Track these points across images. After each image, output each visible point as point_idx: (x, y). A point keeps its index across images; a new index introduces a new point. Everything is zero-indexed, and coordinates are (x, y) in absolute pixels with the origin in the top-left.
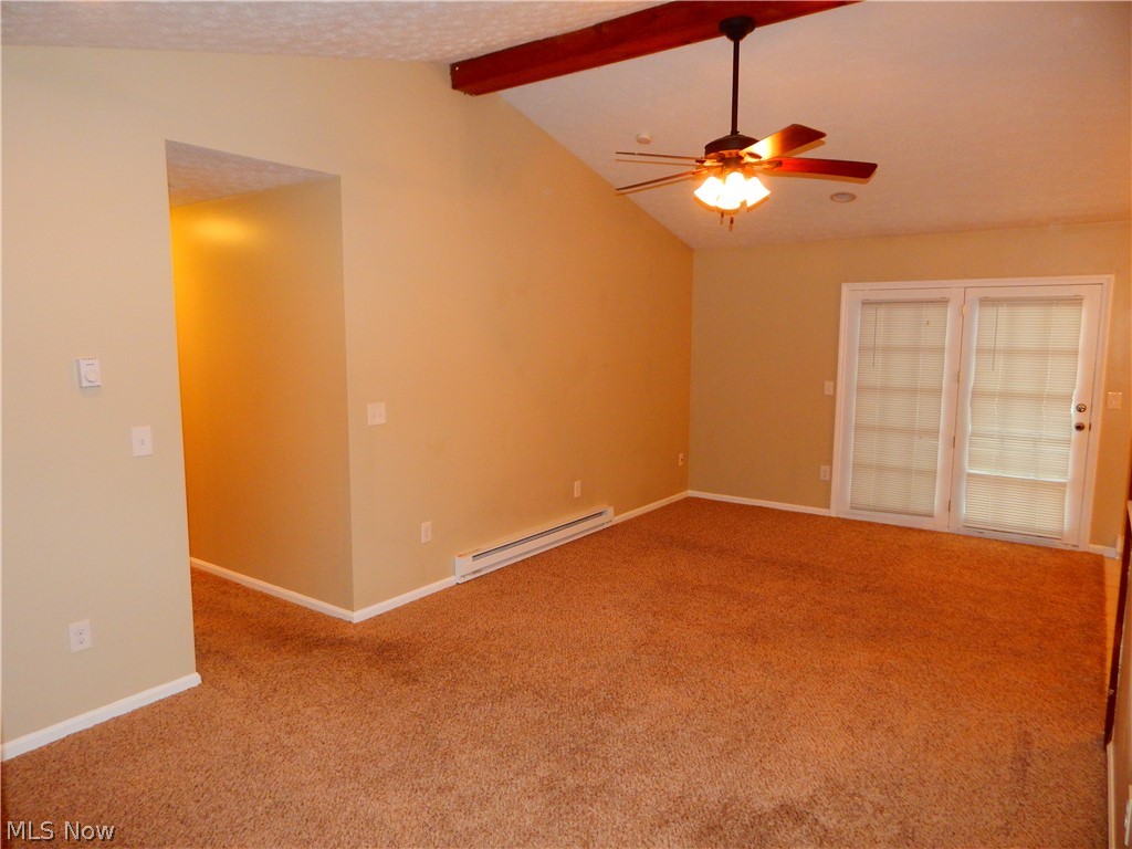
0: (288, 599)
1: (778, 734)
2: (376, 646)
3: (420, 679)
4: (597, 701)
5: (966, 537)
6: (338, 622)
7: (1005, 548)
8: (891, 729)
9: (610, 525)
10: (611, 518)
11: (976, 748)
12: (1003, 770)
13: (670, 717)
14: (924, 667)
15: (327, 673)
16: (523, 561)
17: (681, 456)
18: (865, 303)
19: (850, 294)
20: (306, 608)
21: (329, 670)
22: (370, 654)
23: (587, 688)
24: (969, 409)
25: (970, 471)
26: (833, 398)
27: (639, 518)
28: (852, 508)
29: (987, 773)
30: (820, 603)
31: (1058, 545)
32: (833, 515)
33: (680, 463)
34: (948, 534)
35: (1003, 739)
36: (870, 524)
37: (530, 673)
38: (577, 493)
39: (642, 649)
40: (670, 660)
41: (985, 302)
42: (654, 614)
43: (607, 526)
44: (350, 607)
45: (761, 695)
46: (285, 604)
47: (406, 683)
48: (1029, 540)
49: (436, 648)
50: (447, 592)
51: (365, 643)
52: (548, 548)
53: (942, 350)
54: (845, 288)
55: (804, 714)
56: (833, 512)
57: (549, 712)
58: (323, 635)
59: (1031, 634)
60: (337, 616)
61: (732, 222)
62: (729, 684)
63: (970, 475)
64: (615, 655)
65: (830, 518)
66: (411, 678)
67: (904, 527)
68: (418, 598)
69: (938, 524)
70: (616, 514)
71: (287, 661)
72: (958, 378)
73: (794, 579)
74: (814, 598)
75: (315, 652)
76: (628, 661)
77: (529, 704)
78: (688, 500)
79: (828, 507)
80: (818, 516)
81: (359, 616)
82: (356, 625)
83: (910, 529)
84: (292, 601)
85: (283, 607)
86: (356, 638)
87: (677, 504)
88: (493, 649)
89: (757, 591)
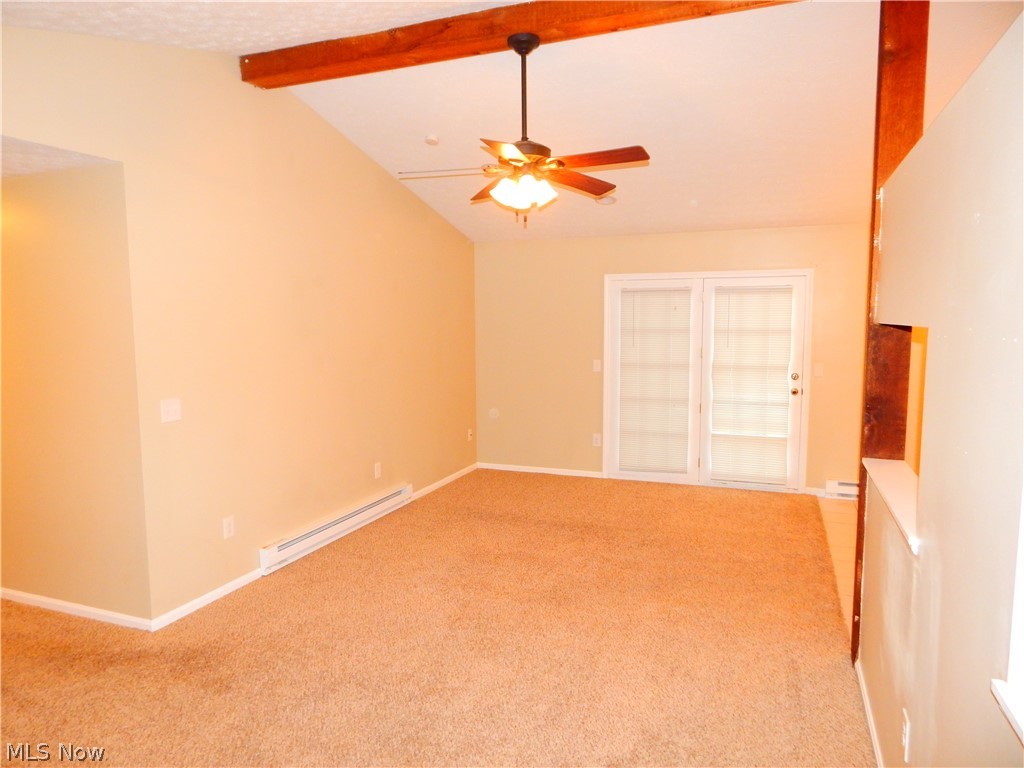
0: (73, 613)
1: (594, 693)
2: (181, 655)
3: (234, 686)
4: (422, 684)
5: (715, 488)
6: (134, 633)
7: (745, 496)
8: (687, 674)
9: (409, 501)
10: (409, 494)
11: (757, 681)
12: (782, 698)
13: (494, 690)
14: (703, 610)
15: (126, 693)
16: (328, 546)
17: (470, 431)
18: (625, 291)
19: (612, 284)
20: (94, 621)
21: (129, 690)
22: (174, 664)
23: (410, 672)
24: (711, 381)
25: (713, 432)
26: (601, 375)
27: (436, 492)
28: (621, 469)
29: (770, 703)
30: (608, 560)
31: (782, 490)
32: (605, 477)
33: (470, 438)
34: (699, 487)
35: (776, 669)
36: (637, 483)
37: (350, 664)
38: (377, 474)
39: (457, 624)
40: (485, 632)
41: (719, 290)
42: (464, 587)
43: (406, 503)
44: (148, 616)
45: (573, 656)
46: (68, 619)
47: (219, 692)
48: (762, 488)
49: (248, 648)
50: (252, 586)
51: (167, 652)
52: (352, 530)
53: (687, 331)
54: (607, 278)
55: (613, 669)
56: (604, 474)
57: (375, 703)
58: (117, 649)
59: (778, 570)
60: (132, 627)
61: (525, 220)
62: (542, 649)
63: (713, 435)
64: (432, 633)
65: (603, 480)
66: (224, 686)
67: (664, 484)
68: (222, 596)
69: (691, 479)
70: (415, 490)
71: (77, 685)
72: (701, 355)
73: (583, 539)
74: (603, 557)
75: (110, 670)
76: (446, 638)
77: (353, 698)
78: (479, 472)
79: (600, 470)
80: (593, 478)
81: (156, 624)
82: (156, 633)
83: (669, 484)
84: (77, 614)
85: (66, 622)
86: (156, 649)
87: (468, 476)
88: (308, 642)
89: (553, 555)
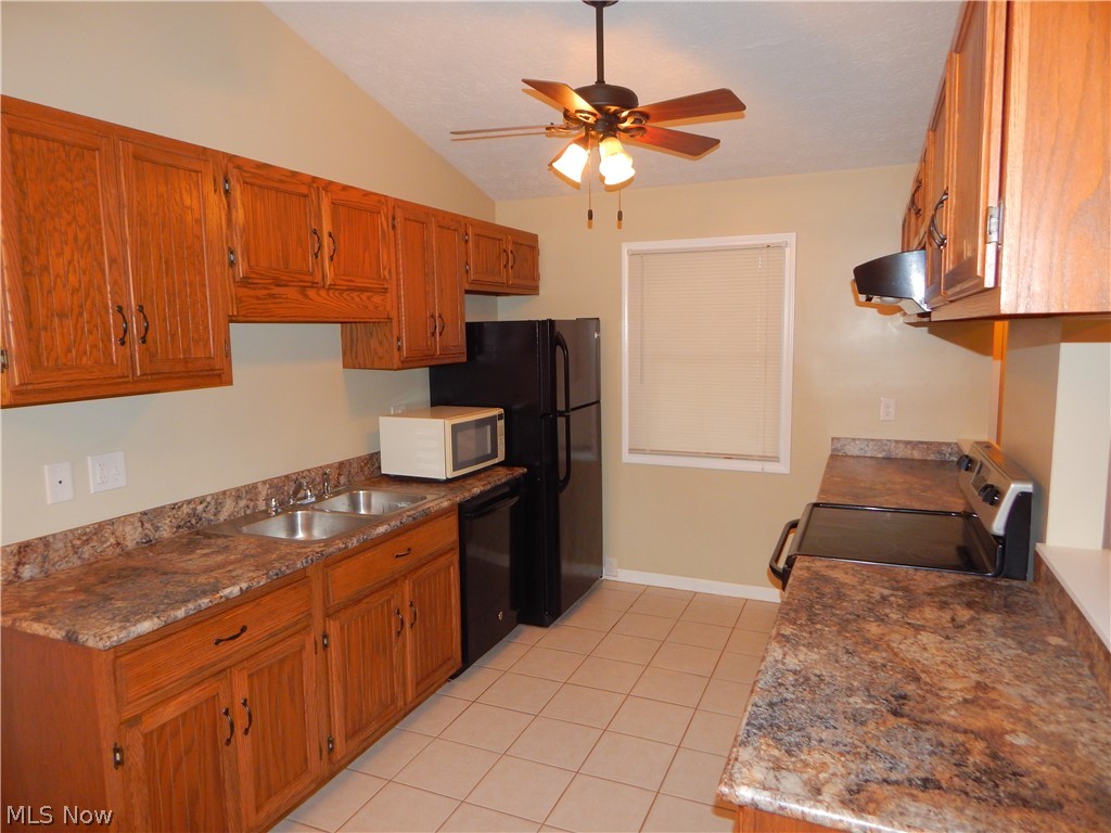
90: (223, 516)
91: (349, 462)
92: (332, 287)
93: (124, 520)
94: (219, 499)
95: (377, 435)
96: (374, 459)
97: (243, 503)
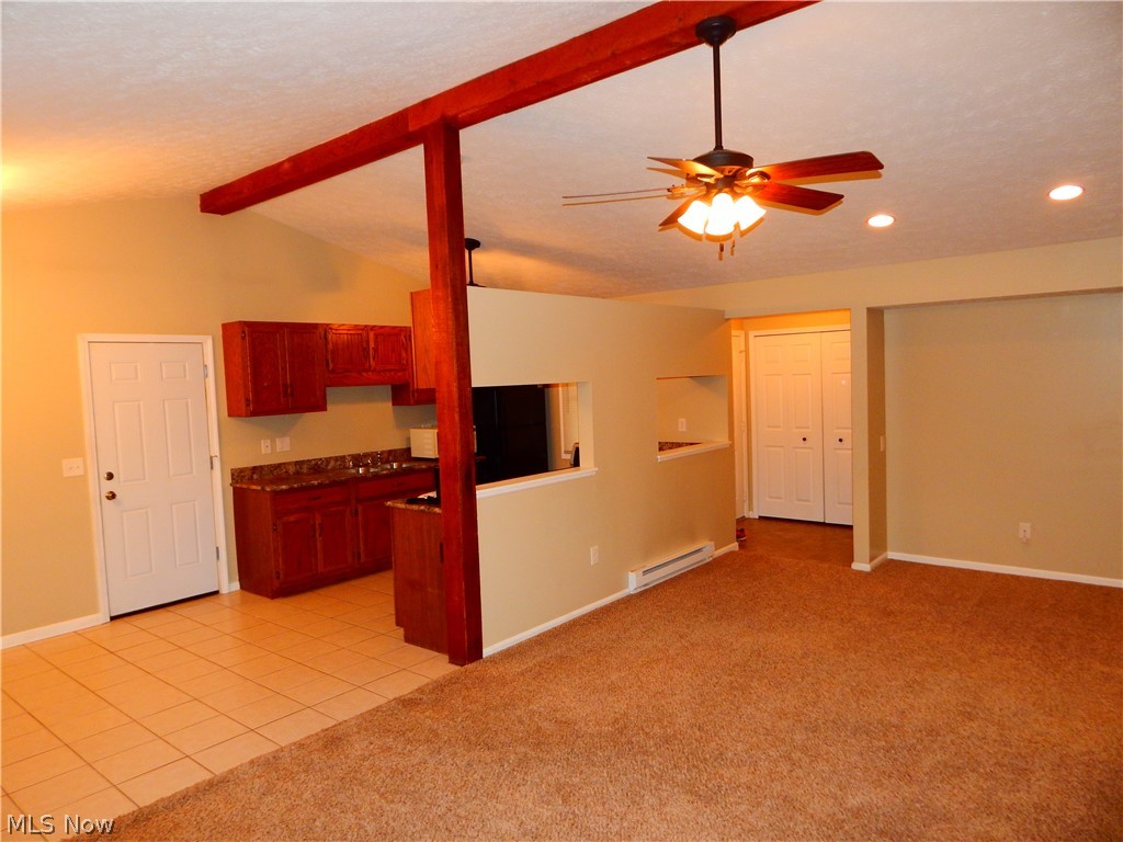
90: (329, 467)
91: (395, 450)
92: (375, 370)
93: (289, 463)
94: (328, 460)
95: (409, 439)
96: (408, 450)
97: (338, 463)
